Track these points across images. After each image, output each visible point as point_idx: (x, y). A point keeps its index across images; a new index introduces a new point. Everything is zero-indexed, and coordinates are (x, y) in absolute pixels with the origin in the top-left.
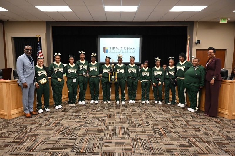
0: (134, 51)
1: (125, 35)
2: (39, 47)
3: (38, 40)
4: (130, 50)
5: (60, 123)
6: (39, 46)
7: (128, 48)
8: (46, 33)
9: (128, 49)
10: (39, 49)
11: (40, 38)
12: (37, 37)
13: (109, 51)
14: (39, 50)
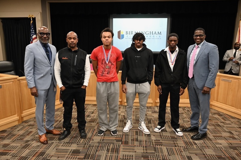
0: (160, 37)
1: (147, 14)
2: (32, 32)
3: (31, 22)
4: (153, 35)
5: (45, 153)
6: (32, 30)
7: (151, 32)
8: (41, 12)
9: (151, 34)
10: (32, 33)
11: (34, 19)
12: (30, 18)
13: (125, 36)
14: (32, 36)
